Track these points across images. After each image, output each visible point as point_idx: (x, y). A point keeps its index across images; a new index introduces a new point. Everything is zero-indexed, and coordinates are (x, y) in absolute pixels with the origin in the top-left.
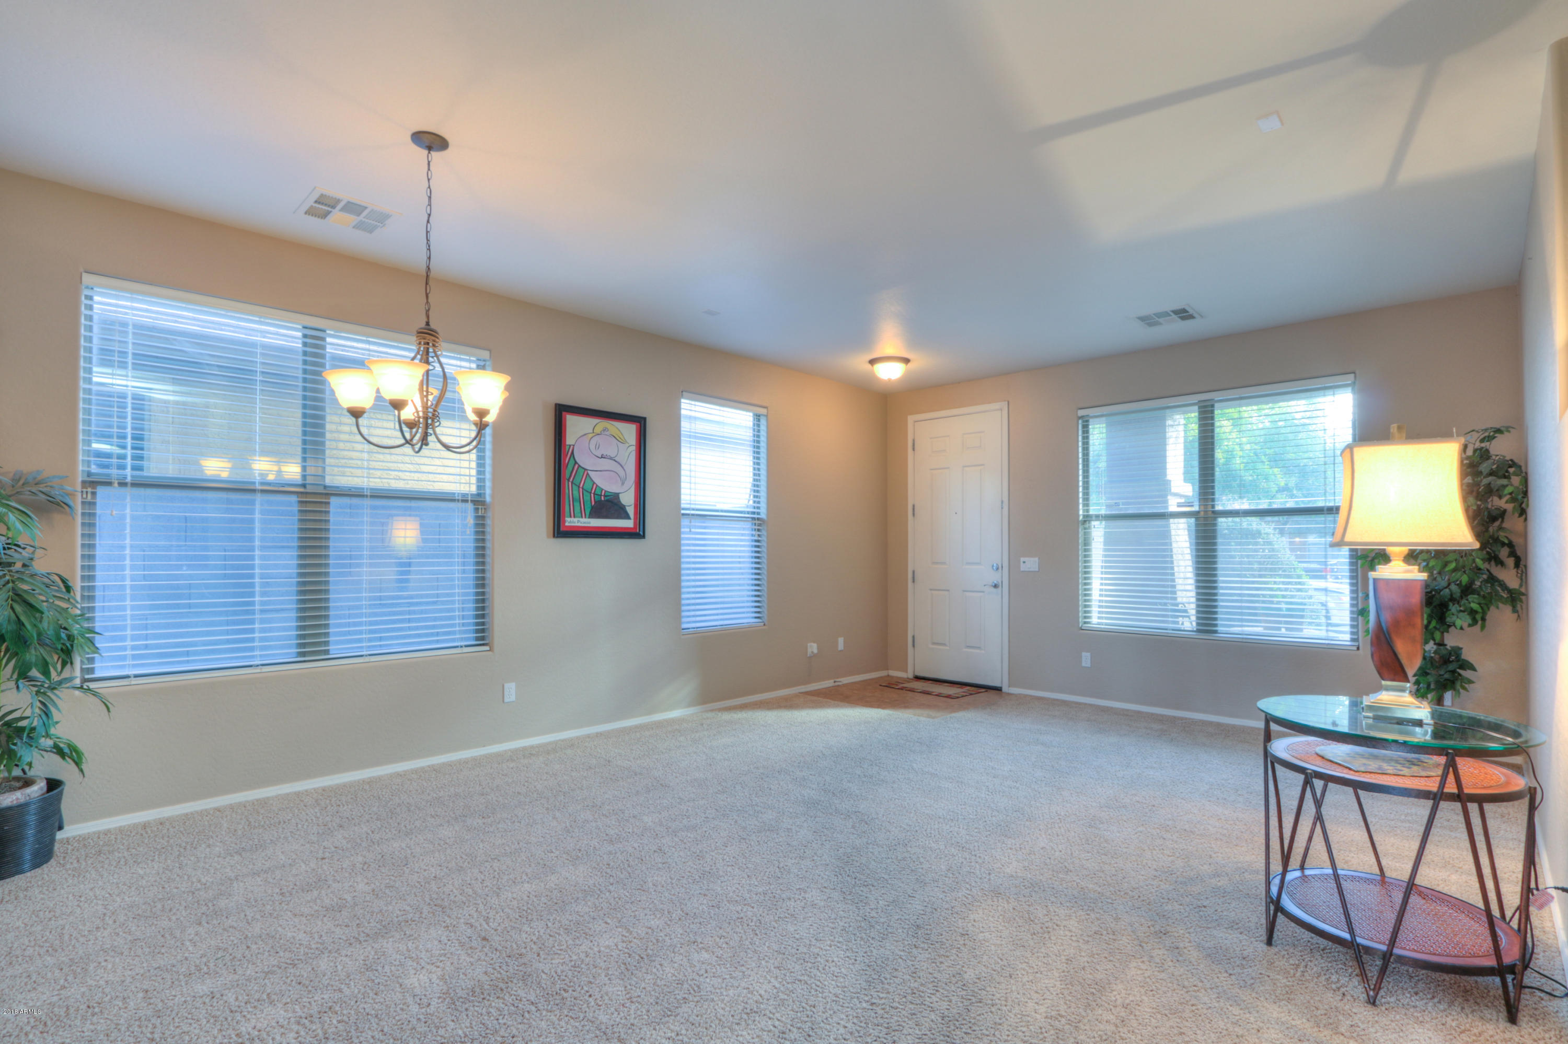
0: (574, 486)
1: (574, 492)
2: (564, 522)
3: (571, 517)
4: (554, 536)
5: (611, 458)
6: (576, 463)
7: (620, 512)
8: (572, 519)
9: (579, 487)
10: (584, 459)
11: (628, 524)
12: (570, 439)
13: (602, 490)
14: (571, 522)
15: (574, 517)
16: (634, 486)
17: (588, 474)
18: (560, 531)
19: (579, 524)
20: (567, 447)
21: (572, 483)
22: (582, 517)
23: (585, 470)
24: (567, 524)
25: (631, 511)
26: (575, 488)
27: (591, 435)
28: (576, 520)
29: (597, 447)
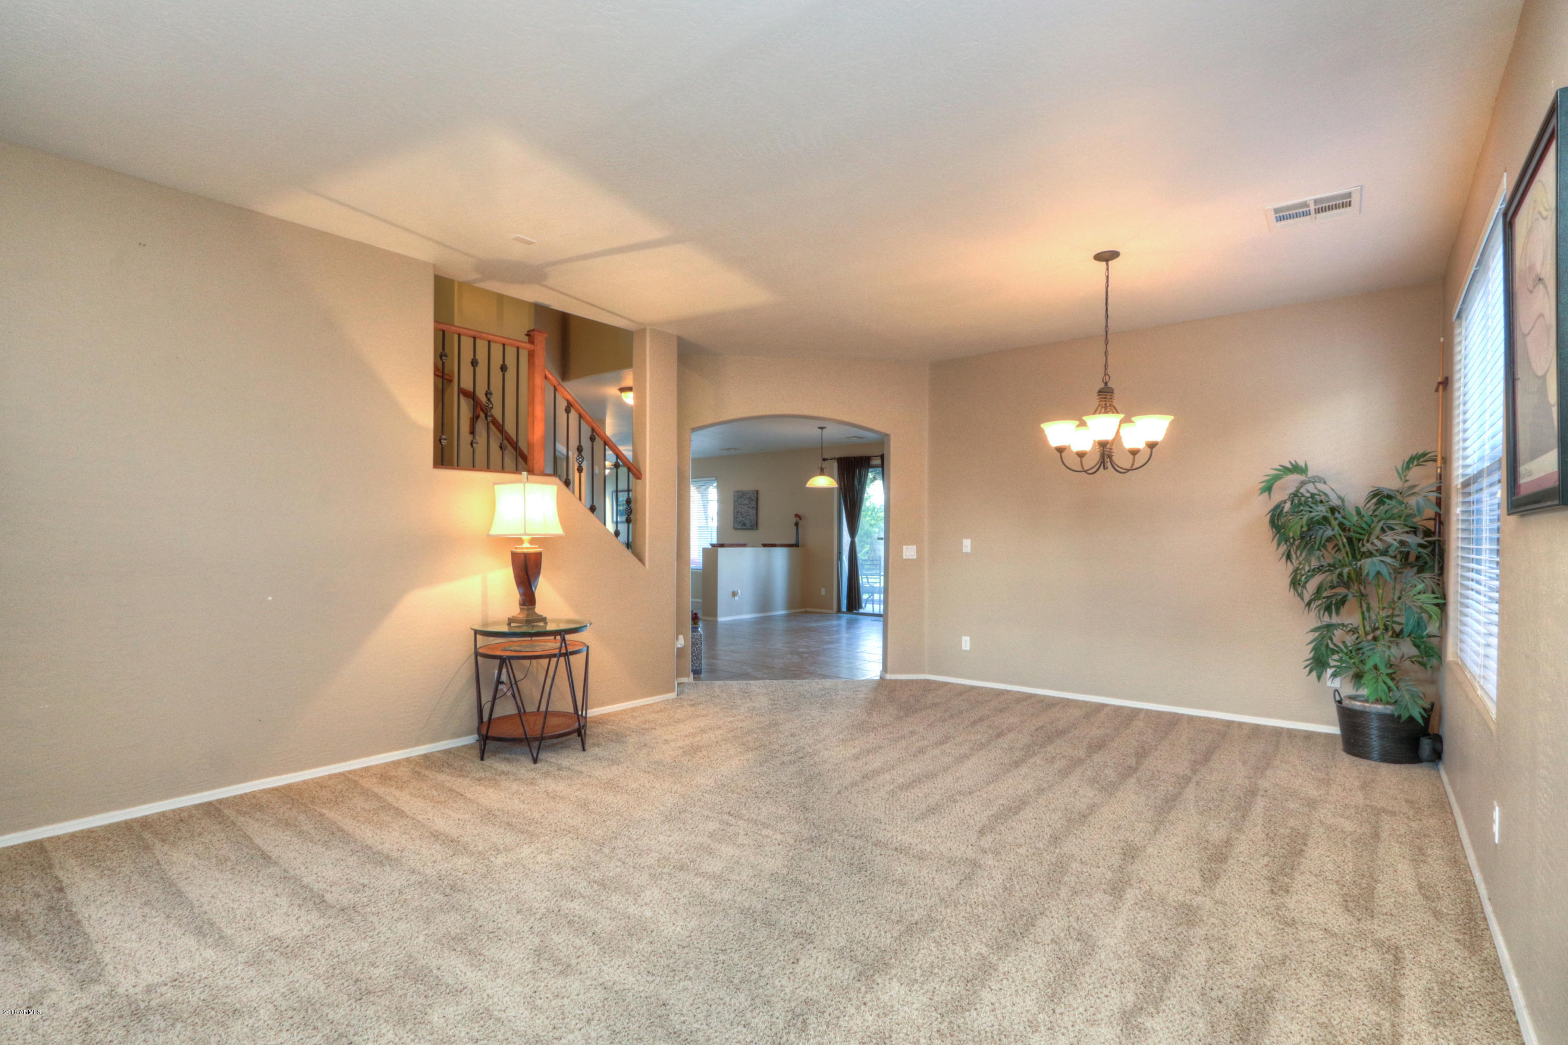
4: (1511, 513)
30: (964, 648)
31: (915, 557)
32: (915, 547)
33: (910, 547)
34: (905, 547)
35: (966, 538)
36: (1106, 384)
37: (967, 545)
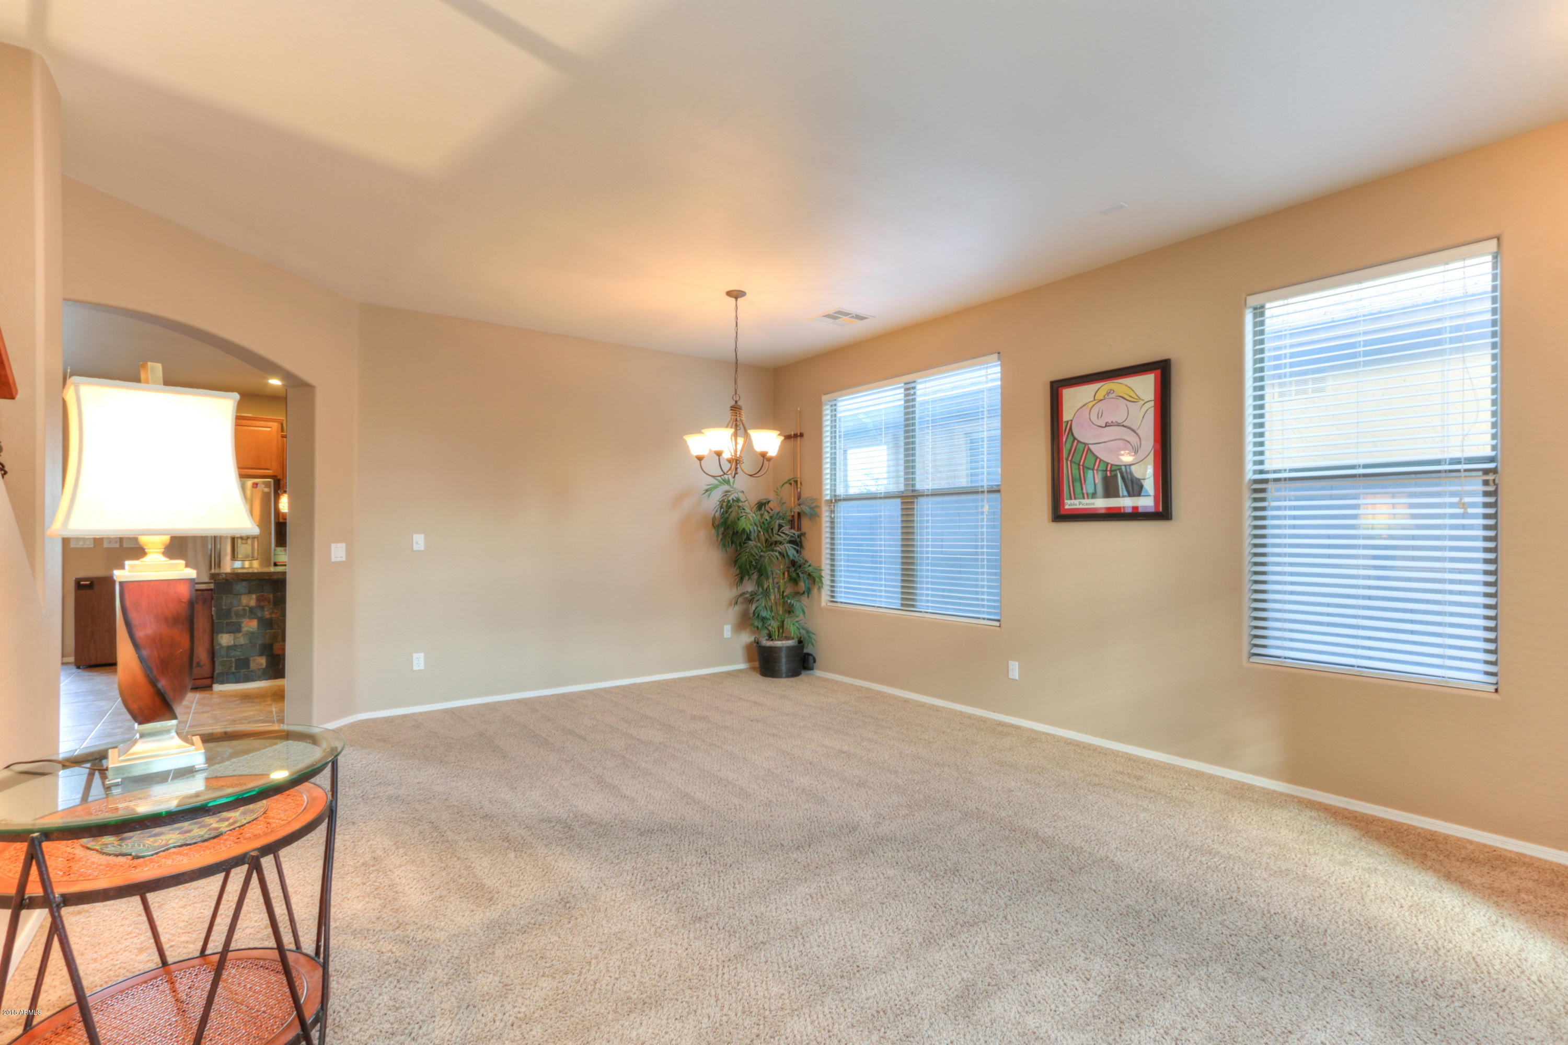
0: (1073, 465)
1: (1073, 472)
2: (1064, 505)
3: (1071, 499)
4: (1053, 521)
5: (1118, 425)
6: (1075, 439)
7: (1135, 488)
8: (1073, 501)
9: (1079, 465)
10: (1084, 434)
11: (1146, 502)
12: (1067, 415)
13: (1108, 464)
14: (1070, 504)
15: (1075, 499)
16: (1152, 452)
17: (1089, 449)
18: (1060, 515)
19: (1081, 506)
20: (1064, 425)
21: (1071, 461)
22: (1084, 498)
23: (1086, 444)
24: (1067, 507)
25: (1149, 485)
26: (1075, 466)
27: (1091, 404)
28: (1077, 502)
29: (1100, 415)
30: (415, 668)
31: (344, 559)
32: (344, 545)
33: (339, 545)
34: (333, 546)
35: (417, 532)
36: (736, 402)
37: (419, 541)
